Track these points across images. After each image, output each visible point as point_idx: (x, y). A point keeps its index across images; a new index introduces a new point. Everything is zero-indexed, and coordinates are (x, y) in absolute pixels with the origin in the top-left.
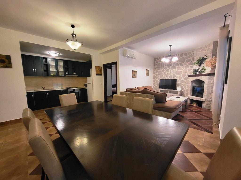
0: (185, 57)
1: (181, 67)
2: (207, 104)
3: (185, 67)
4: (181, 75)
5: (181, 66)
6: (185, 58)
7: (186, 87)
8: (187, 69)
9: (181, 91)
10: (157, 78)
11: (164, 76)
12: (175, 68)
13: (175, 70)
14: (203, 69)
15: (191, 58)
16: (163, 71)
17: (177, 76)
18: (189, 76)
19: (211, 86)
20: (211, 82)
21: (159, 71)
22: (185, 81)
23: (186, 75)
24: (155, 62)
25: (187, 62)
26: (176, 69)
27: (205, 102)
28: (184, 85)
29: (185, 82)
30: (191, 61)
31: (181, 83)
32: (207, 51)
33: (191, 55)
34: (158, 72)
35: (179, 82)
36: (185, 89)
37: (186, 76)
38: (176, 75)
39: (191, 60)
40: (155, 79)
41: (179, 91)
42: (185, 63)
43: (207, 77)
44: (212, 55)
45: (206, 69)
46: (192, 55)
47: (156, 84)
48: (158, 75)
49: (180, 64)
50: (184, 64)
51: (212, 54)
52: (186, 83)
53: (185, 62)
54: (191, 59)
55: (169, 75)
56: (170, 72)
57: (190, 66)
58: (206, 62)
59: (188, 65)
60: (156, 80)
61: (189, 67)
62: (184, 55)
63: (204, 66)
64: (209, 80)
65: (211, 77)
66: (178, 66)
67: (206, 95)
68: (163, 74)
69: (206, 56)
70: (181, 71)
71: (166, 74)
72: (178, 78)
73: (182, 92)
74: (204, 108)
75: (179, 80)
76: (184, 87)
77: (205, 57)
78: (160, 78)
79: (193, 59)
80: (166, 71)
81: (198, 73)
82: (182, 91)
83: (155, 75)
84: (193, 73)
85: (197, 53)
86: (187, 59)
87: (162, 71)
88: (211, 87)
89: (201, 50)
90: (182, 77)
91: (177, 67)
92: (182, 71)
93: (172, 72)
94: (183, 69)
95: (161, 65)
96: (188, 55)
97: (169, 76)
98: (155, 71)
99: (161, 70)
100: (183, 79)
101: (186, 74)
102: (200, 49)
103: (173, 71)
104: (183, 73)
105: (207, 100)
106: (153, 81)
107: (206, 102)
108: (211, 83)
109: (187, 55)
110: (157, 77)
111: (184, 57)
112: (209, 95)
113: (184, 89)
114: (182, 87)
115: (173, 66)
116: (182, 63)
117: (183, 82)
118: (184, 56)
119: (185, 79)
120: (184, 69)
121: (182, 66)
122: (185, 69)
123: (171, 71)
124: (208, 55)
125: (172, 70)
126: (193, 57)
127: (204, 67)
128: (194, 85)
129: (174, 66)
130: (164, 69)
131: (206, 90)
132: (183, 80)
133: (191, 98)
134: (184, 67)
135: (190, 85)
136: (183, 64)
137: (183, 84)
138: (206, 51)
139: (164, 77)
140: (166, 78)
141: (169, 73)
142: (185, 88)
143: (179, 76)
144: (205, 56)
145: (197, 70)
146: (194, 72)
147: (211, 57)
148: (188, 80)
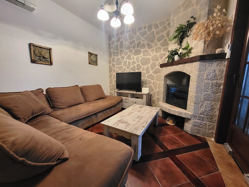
0: (155, 31)
1: (149, 51)
2: (195, 126)
3: (156, 50)
4: (149, 65)
5: (149, 48)
6: (155, 33)
7: (157, 87)
8: (158, 54)
9: (149, 94)
10: (114, 71)
11: (124, 67)
12: (140, 53)
13: (140, 57)
14: (186, 48)
15: (165, 33)
16: (123, 58)
17: (142, 67)
18: (162, 66)
19: (204, 84)
20: (205, 75)
21: (117, 59)
22: (155, 75)
23: (157, 65)
24: (110, 42)
25: (159, 40)
26: (142, 54)
27: (190, 119)
28: (154, 83)
29: (155, 78)
30: (164, 39)
31: (149, 79)
32: (197, 5)
33: (165, 26)
34: (115, 60)
35: (147, 78)
36: (155, 91)
37: (156, 68)
38: (141, 65)
39: (164, 37)
40: (112, 73)
41: (145, 94)
42: (156, 42)
43: (196, 65)
44: (207, 12)
45: (191, 49)
46: (167, 26)
47: (113, 82)
48: (116, 66)
49: (148, 45)
50: (153, 46)
51: (207, 8)
53: (156, 40)
54: (165, 35)
55: (132, 66)
56: (132, 60)
58: (192, 33)
59: (160, 46)
60: (113, 75)
61: (162, 49)
62: (153, 27)
63: (187, 43)
64: (200, 70)
65: (204, 64)
66: (145, 49)
67: (193, 104)
68: (123, 64)
69: (194, 19)
70: (149, 59)
71: (127, 64)
72: (145, 71)
73: (151, 95)
74: (189, 132)
75: (147, 75)
76: (153, 87)
77: (192, 21)
78: (118, 70)
79: (168, 35)
80: (126, 59)
81: (176, 58)
82: (151, 93)
83: (112, 66)
84: (168, 59)
85: (175, 19)
86: (159, 35)
87: (121, 58)
88: (203, 87)
89: (182, 10)
90: (150, 69)
91: (143, 51)
92: (151, 59)
93: (135, 60)
94: (151, 54)
95: (119, 48)
96: (160, 28)
97: (130, 68)
98: (111, 59)
99: (119, 57)
100: (151, 72)
101: (157, 63)
102: (181, 7)
103: (137, 58)
104: (151, 62)
105: (195, 116)
106: (109, 76)
107: (192, 120)
108: (205, 78)
109: (158, 27)
110: (114, 69)
111: (153, 31)
112: (200, 105)
113: (153, 90)
114: (151, 86)
115: (136, 48)
116: (150, 43)
117: (151, 77)
118: (153, 29)
119: (155, 72)
120: (153, 54)
121: (151, 49)
122: (155, 54)
123: (133, 58)
124: (199, 13)
125: (135, 57)
126: (168, 30)
127: (189, 45)
128: (169, 82)
129: (139, 49)
130: (123, 55)
131: (192, 94)
132: (153, 74)
133: (163, 110)
134: (153, 50)
135: (162, 83)
136: (152, 44)
137: (152, 81)
138: (195, 6)
139: (125, 69)
140: (127, 71)
141: (131, 62)
142: (156, 89)
143: (146, 67)
144: (192, 17)
145: (175, 51)
146: (170, 57)
147: (204, 16)
148: (159, 74)
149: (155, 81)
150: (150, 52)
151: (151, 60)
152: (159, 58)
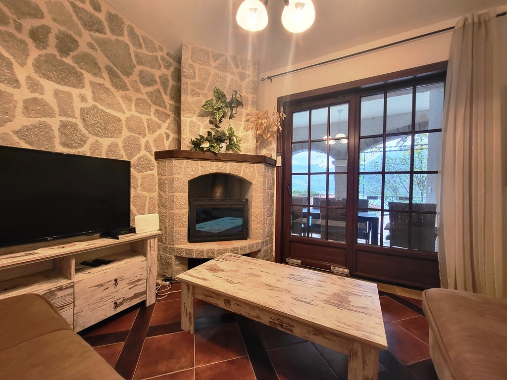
0: (132, 48)
1: (118, 95)
3: (137, 104)
4: (119, 141)
5: (115, 86)
6: (132, 53)
8: (144, 118)
13: (76, 98)
23: (143, 146)
30: (156, 87)
32: (241, 79)
37: (140, 153)
38: (85, 131)
42: (136, 82)
43: (261, 167)
49: (112, 73)
51: (256, 97)
52: (144, 189)
53: (136, 76)
54: (158, 80)
57: (153, 108)
59: (146, 97)
61: (153, 111)
62: (126, 32)
65: (266, 168)
66: (98, 80)
67: (262, 226)
70: (119, 120)
86: (143, 67)
89: (214, 64)
92: (124, 122)
101: (143, 141)
102: (211, 58)
103: (63, 98)
104: (126, 133)
105: (264, 243)
111: (127, 47)
116: (119, 73)
119: (140, 167)
120: (129, 110)
122: (134, 113)
124: (245, 94)
134: (129, 99)
136: (126, 80)
138: (234, 77)
148: (149, 172)
149: (141, 192)
150: (121, 102)
151: (124, 126)
152: (147, 129)
